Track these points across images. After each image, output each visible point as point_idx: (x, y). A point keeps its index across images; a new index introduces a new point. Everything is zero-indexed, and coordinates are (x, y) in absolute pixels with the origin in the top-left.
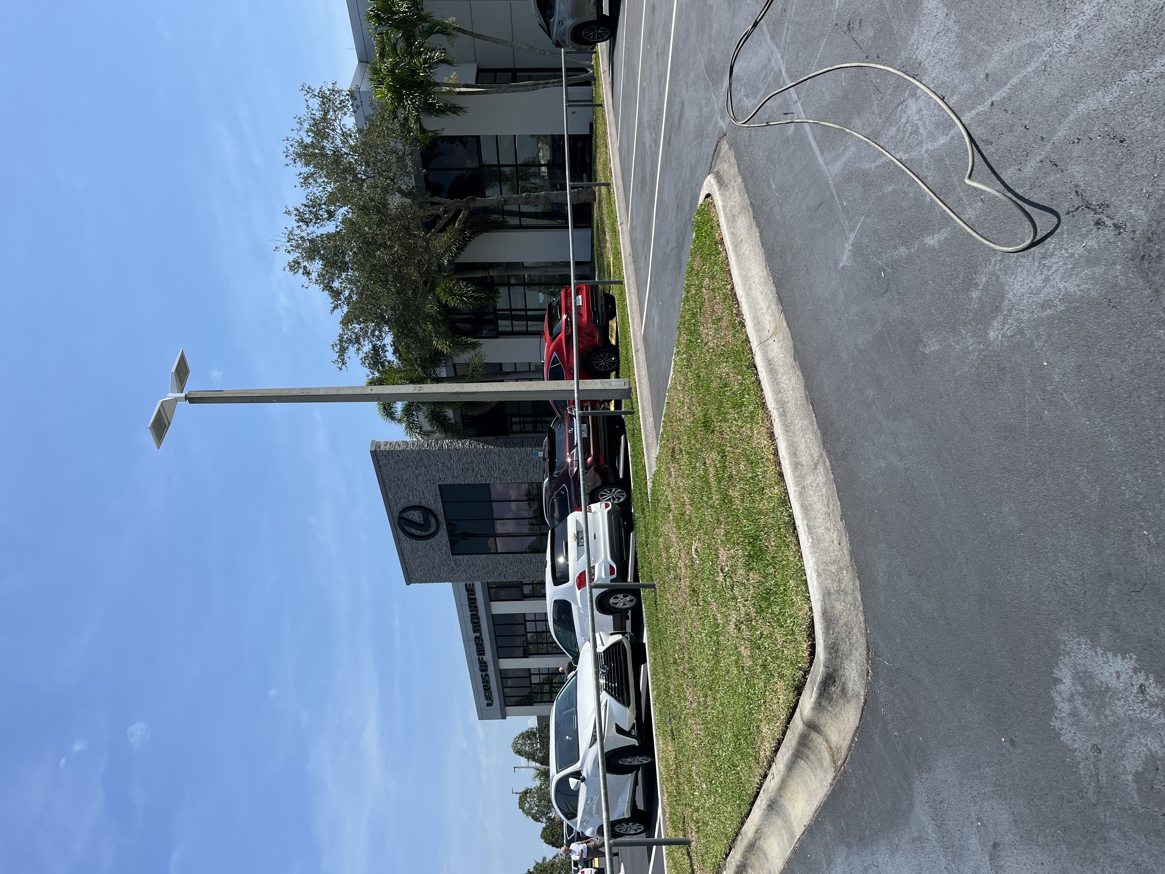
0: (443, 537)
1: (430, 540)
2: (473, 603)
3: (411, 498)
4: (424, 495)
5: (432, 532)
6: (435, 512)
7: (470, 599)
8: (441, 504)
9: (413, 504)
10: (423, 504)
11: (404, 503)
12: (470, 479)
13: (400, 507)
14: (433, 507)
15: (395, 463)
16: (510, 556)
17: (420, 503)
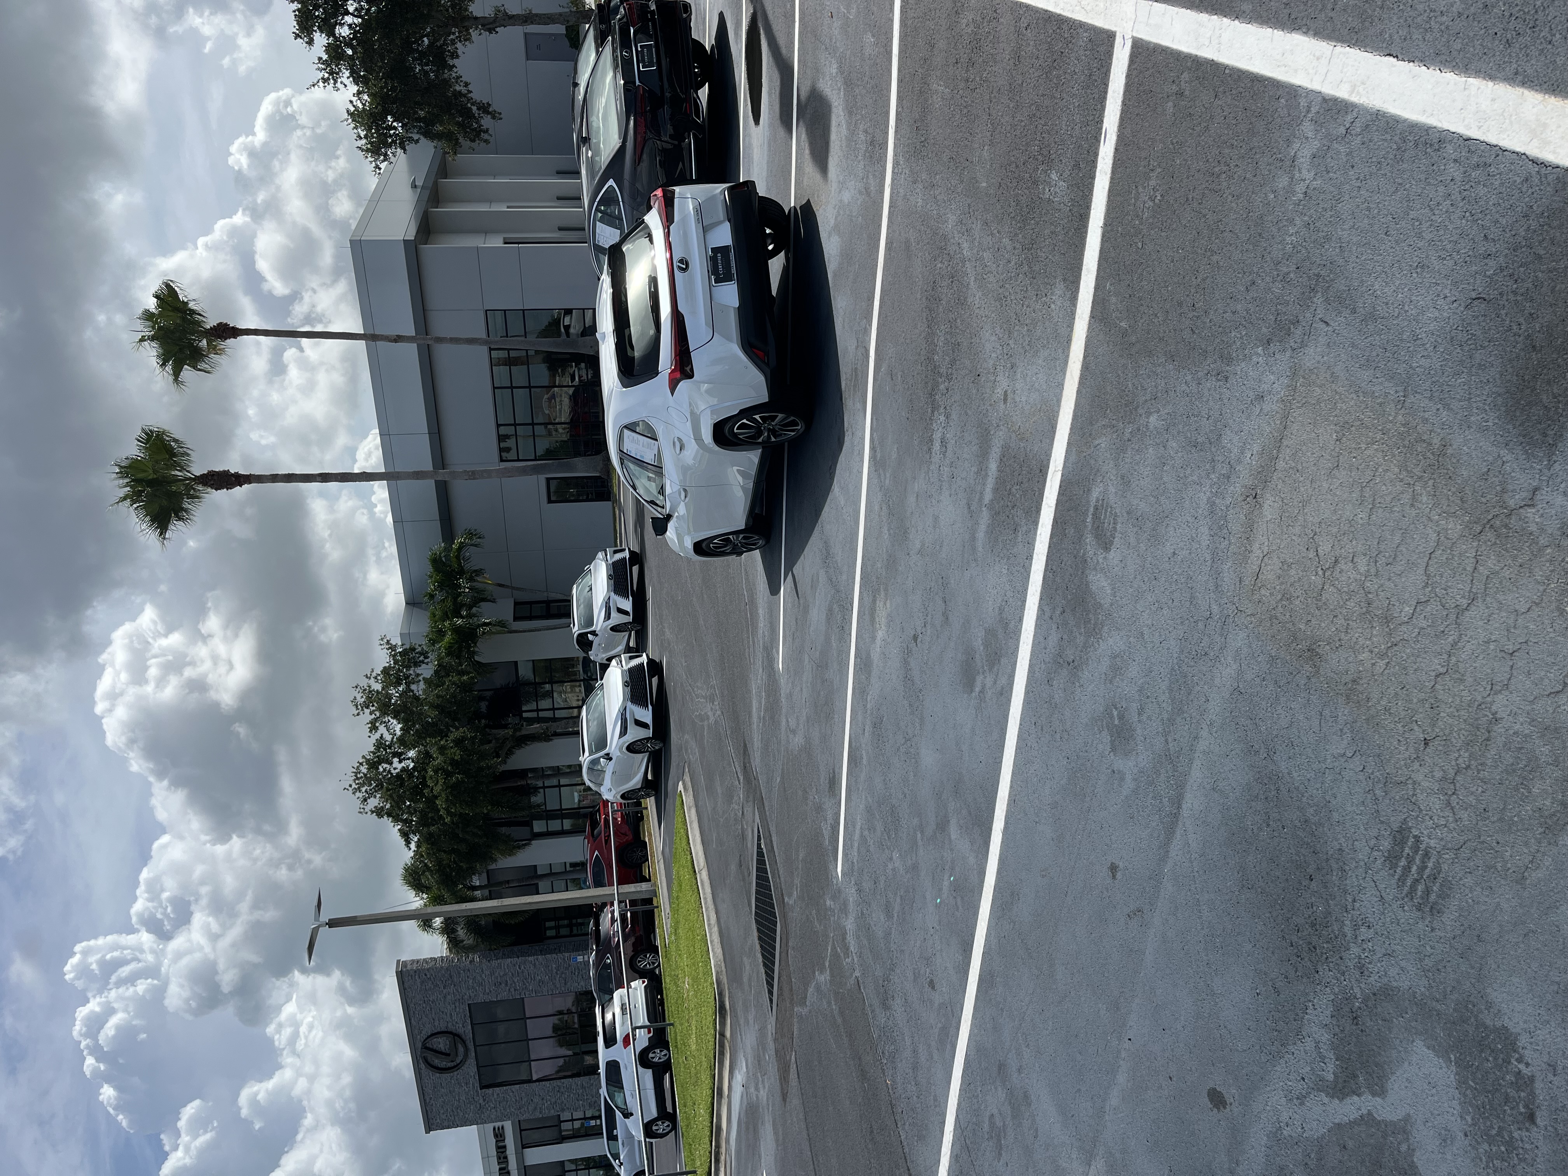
0: (470, 1068)
1: (455, 1073)
2: (502, 1152)
3: (436, 1023)
4: (451, 1017)
5: (458, 1062)
6: (463, 1037)
7: (498, 1148)
8: (470, 1027)
9: (439, 1030)
10: (451, 1028)
11: (428, 1030)
12: (504, 995)
13: (424, 1035)
14: (461, 1031)
15: (422, 983)
16: (547, 1083)
17: (447, 1027)
